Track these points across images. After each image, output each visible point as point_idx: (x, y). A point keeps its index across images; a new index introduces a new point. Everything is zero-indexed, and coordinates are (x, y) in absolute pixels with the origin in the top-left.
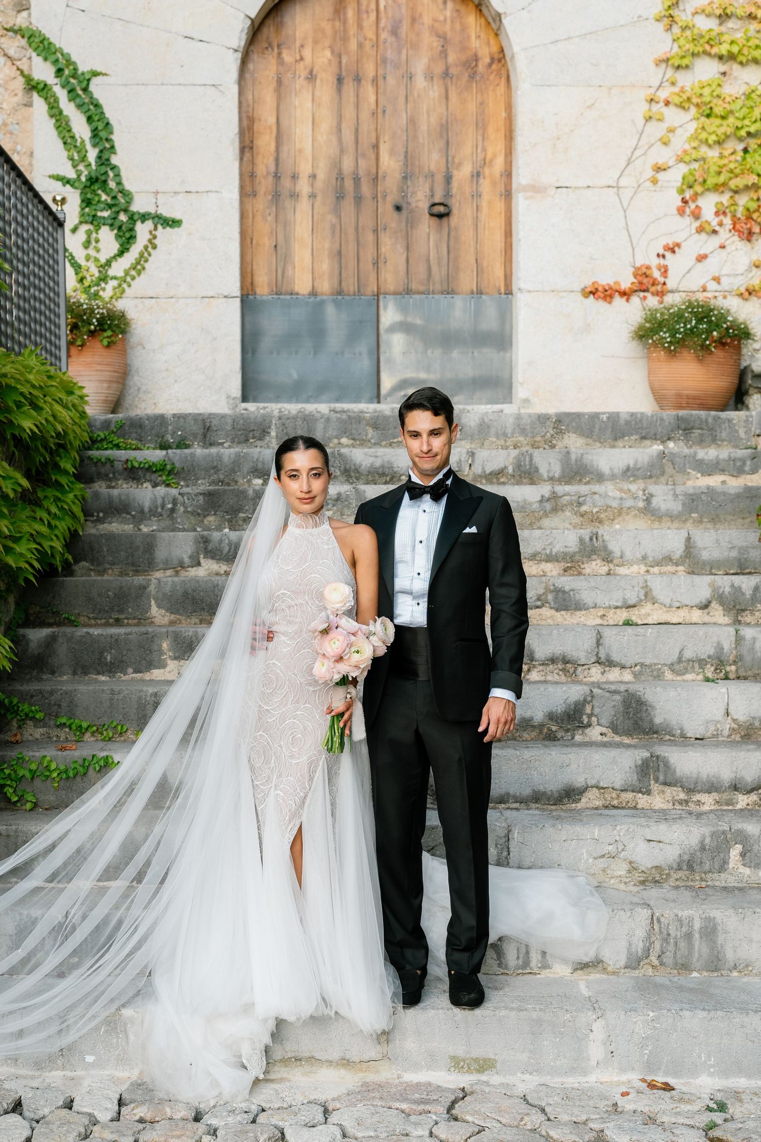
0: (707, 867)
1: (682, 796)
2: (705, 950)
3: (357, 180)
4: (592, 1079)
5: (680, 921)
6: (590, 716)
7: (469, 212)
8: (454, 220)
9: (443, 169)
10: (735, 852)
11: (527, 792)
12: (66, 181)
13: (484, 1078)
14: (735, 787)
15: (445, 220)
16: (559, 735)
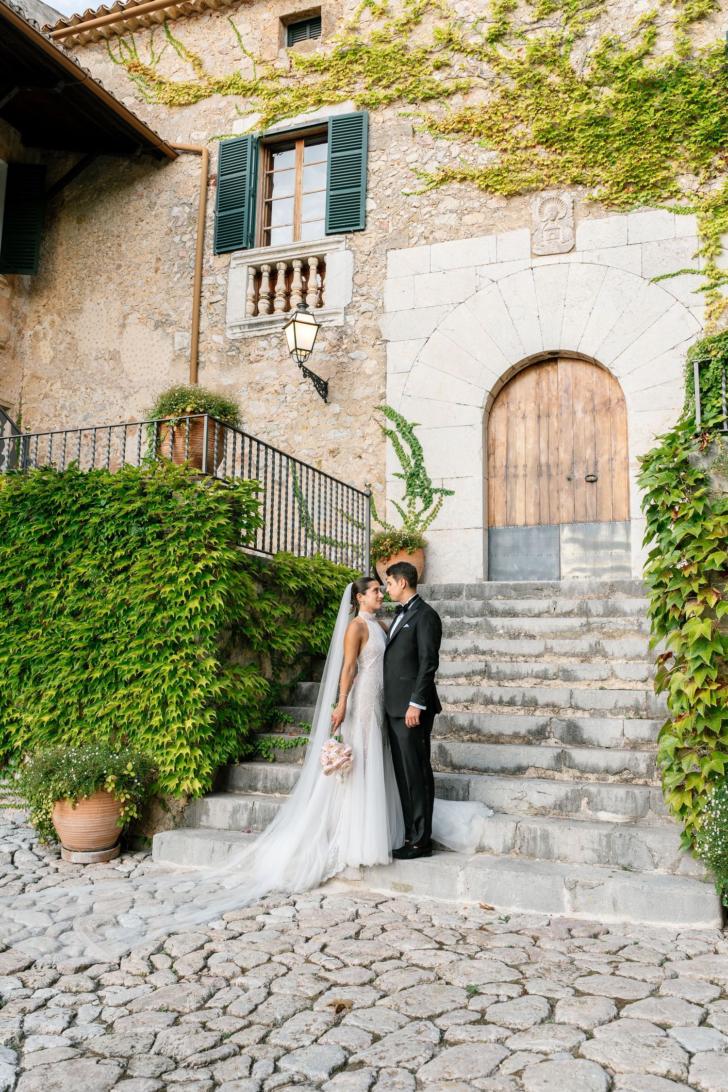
0: (569, 809)
1: (579, 774)
2: (543, 847)
3: (548, 466)
4: (458, 901)
5: (530, 830)
6: (549, 733)
7: (608, 479)
8: (599, 483)
9: (593, 457)
10: (584, 801)
11: (498, 767)
12: (400, 476)
13: (406, 895)
14: (607, 771)
15: (594, 484)
16: (534, 742)
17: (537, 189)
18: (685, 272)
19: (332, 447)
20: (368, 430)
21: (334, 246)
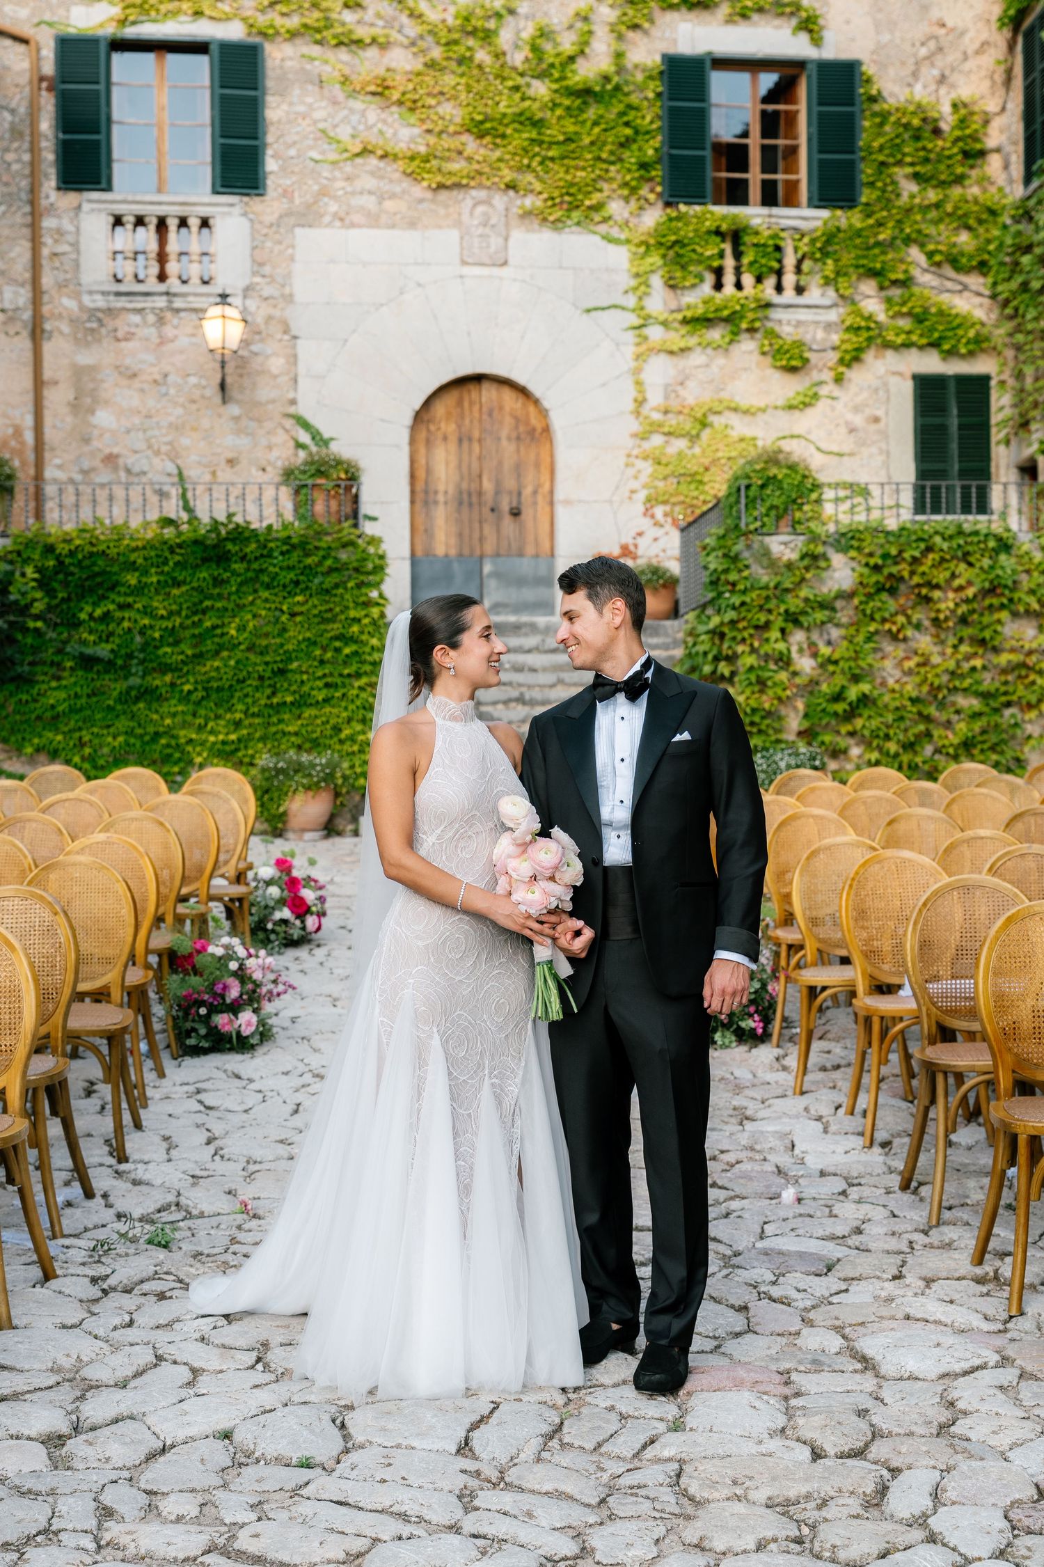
3: (470, 495)
7: (531, 513)
8: (523, 516)
9: (517, 489)
15: (518, 517)
17: (467, 186)
18: (615, 307)
19: (230, 455)
20: (274, 440)
21: (226, 209)
